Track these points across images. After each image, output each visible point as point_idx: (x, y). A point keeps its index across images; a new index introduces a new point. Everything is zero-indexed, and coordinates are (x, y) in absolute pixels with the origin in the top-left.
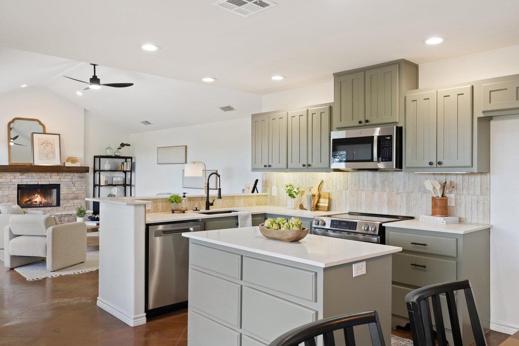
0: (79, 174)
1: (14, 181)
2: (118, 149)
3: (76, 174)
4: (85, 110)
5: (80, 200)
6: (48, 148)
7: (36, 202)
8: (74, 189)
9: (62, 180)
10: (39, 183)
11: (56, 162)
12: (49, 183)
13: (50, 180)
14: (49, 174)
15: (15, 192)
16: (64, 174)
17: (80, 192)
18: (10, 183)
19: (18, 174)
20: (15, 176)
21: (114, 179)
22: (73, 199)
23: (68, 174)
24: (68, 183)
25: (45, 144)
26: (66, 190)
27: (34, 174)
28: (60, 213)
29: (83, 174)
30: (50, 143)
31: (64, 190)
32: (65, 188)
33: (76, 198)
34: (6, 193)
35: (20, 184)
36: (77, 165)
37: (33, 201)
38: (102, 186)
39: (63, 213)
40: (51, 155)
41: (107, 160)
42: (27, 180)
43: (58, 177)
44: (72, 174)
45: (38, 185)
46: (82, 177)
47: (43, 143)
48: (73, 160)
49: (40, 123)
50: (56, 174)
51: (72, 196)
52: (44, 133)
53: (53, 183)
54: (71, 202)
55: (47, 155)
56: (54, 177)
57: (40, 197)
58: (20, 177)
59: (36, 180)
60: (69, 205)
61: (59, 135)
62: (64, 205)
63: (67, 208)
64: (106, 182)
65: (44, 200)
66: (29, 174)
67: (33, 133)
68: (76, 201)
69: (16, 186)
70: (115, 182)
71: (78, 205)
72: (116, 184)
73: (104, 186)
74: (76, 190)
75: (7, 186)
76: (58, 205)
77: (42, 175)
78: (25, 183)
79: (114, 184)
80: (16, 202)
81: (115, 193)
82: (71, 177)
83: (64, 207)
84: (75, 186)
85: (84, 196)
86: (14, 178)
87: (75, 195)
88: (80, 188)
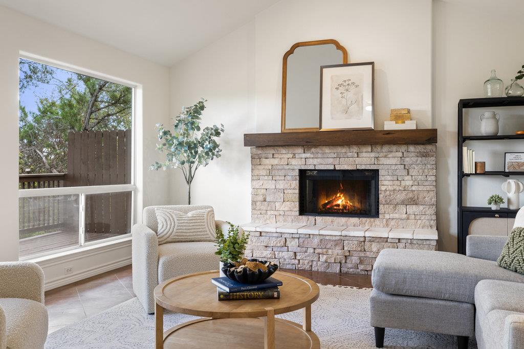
0: (420, 148)
1: (294, 162)
2: (518, 78)
3: (412, 148)
5: (421, 207)
6: (350, 95)
7: (338, 205)
8: (408, 182)
9: (383, 161)
10: (338, 168)
11: (366, 122)
12: (355, 168)
13: (358, 160)
14: (355, 149)
15: (296, 184)
16: (386, 148)
17: (421, 188)
18: (287, 167)
19: (299, 150)
20: (294, 154)
21: (509, 157)
22: (406, 203)
23: (394, 148)
24: (393, 167)
25: (346, 85)
26: (391, 183)
27: (327, 150)
28: (361, 234)
29: (429, 147)
30: (353, 83)
31: (386, 183)
32: (389, 178)
33: (414, 201)
34: (281, 185)
35: (303, 168)
36: (410, 125)
37: (335, 203)
38: (468, 175)
39: (368, 234)
40: (354, 108)
41: (487, 112)
42: (315, 161)
43: (373, 155)
44: (403, 148)
45: (335, 170)
46: (425, 155)
47: (340, 85)
48: (399, 116)
49: (339, 47)
50: (369, 149)
51: (401, 197)
52: (346, 64)
53: (363, 167)
54: (402, 209)
55: (346, 110)
56: (364, 154)
57: (343, 198)
58: (304, 156)
59: (331, 160)
60: (397, 216)
61: (372, 63)
62: (387, 216)
63: (392, 223)
64: (479, 165)
65: (349, 203)
66: (318, 150)
67: (322, 68)
68: (412, 209)
69: (297, 173)
70: (512, 164)
71: (418, 217)
72: (512, 170)
73: (476, 174)
74: (411, 183)
75: (282, 173)
76: (377, 215)
77: (342, 150)
78: (312, 167)
79: (507, 170)
80: (297, 204)
81: (512, 195)
82: (400, 154)
83: (387, 220)
84: (410, 174)
85: (430, 198)
86: (294, 157)
87: (411, 195)
88: (423, 178)
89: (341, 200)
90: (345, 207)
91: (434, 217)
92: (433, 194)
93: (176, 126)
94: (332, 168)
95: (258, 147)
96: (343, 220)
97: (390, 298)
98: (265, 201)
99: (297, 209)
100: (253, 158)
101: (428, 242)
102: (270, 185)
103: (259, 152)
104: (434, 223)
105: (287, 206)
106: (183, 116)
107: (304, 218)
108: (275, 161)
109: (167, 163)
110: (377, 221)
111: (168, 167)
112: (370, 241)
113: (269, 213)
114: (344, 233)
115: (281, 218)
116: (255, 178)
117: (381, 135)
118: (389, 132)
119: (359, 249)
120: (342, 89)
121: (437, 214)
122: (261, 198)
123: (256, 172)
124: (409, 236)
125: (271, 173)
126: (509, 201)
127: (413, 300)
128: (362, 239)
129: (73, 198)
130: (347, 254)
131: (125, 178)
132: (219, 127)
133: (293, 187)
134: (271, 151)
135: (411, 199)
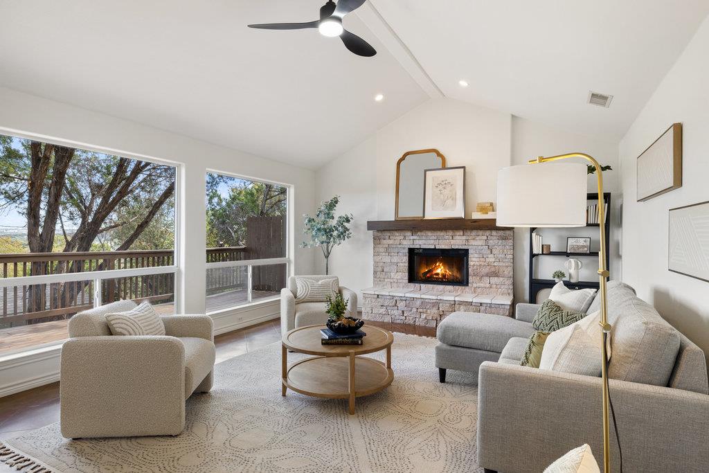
1: (405, 242)
3: (494, 233)
4: (513, 116)
5: (501, 279)
6: (446, 192)
7: (438, 274)
8: (491, 259)
9: (472, 242)
10: (437, 247)
11: (458, 212)
12: (450, 248)
13: (453, 242)
14: (450, 233)
15: (406, 259)
16: (474, 233)
17: (501, 264)
18: (399, 246)
19: (409, 234)
21: (570, 241)
22: (489, 275)
23: (480, 233)
24: (479, 247)
25: (444, 184)
26: (478, 260)
27: (429, 233)
29: (507, 232)
30: (449, 183)
31: (474, 259)
32: (476, 255)
33: (495, 274)
34: (395, 260)
35: (411, 247)
37: (434, 272)
38: (538, 255)
40: (449, 202)
42: (421, 242)
43: (464, 238)
45: (435, 249)
46: (504, 238)
47: (439, 184)
49: (439, 154)
50: (462, 233)
51: (485, 270)
52: (444, 168)
53: (457, 247)
54: (487, 280)
55: (443, 203)
56: (458, 237)
57: (442, 267)
58: (412, 238)
59: (432, 242)
60: (482, 285)
61: (464, 167)
62: (475, 285)
63: (479, 290)
64: (545, 247)
65: (448, 272)
66: (423, 233)
67: (425, 171)
68: (494, 280)
69: (407, 251)
70: (573, 247)
71: (498, 287)
72: (572, 251)
73: (543, 254)
74: (493, 260)
75: (396, 250)
76: (467, 284)
77: (442, 234)
78: (418, 247)
79: (569, 251)
80: (407, 274)
81: (572, 271)
82: (485, 238)
83: (475, 288)
84: (493, 252)
85: (508, 271)
86: (405, 238)
87: (493, 269)
88: (503, 256)
89: (440, 270)
90: (444, 276)
91: (511, 287)
92: (510, 269)
93: (318, 216)
94: (433, 247)
95: (378, 231)
96: (441, 287)
97: (449, 348)
98: (383, 271)
99: (407, 278)
100: (374, 239)
101: (503, 306)
102: (387, 259)
103: (379, 234)
104: (511, 291)
105: (399, 275)
106: (323, 208)
107: (412, 285)
108: (391, 242)
109: (312, 242)
110: (467, 289)
111: (311, 246)
112: (459, 304)
113: (386, 280)
114: (439, 297)
115: (395, 285)
116: (376, 254)
117: (469, 223)
118: (475, 221)
119: (450, 310)
120: (440, 187)
121: (514, 284)
122: (380, 269)
123: (377, 250)
124: (489, 301)
125: (388, 250)
126: (570, 275)
127: (465, 350)
128: (453, 303)
129: (243, 269)
130: (442, 313)
131: (281, 253)
132: (349, 216)
133: (404, 261)
134: (388, 234)
135: (494, 272)
